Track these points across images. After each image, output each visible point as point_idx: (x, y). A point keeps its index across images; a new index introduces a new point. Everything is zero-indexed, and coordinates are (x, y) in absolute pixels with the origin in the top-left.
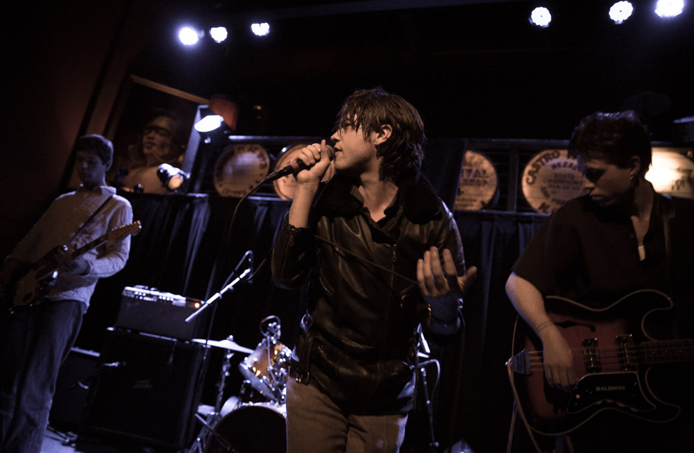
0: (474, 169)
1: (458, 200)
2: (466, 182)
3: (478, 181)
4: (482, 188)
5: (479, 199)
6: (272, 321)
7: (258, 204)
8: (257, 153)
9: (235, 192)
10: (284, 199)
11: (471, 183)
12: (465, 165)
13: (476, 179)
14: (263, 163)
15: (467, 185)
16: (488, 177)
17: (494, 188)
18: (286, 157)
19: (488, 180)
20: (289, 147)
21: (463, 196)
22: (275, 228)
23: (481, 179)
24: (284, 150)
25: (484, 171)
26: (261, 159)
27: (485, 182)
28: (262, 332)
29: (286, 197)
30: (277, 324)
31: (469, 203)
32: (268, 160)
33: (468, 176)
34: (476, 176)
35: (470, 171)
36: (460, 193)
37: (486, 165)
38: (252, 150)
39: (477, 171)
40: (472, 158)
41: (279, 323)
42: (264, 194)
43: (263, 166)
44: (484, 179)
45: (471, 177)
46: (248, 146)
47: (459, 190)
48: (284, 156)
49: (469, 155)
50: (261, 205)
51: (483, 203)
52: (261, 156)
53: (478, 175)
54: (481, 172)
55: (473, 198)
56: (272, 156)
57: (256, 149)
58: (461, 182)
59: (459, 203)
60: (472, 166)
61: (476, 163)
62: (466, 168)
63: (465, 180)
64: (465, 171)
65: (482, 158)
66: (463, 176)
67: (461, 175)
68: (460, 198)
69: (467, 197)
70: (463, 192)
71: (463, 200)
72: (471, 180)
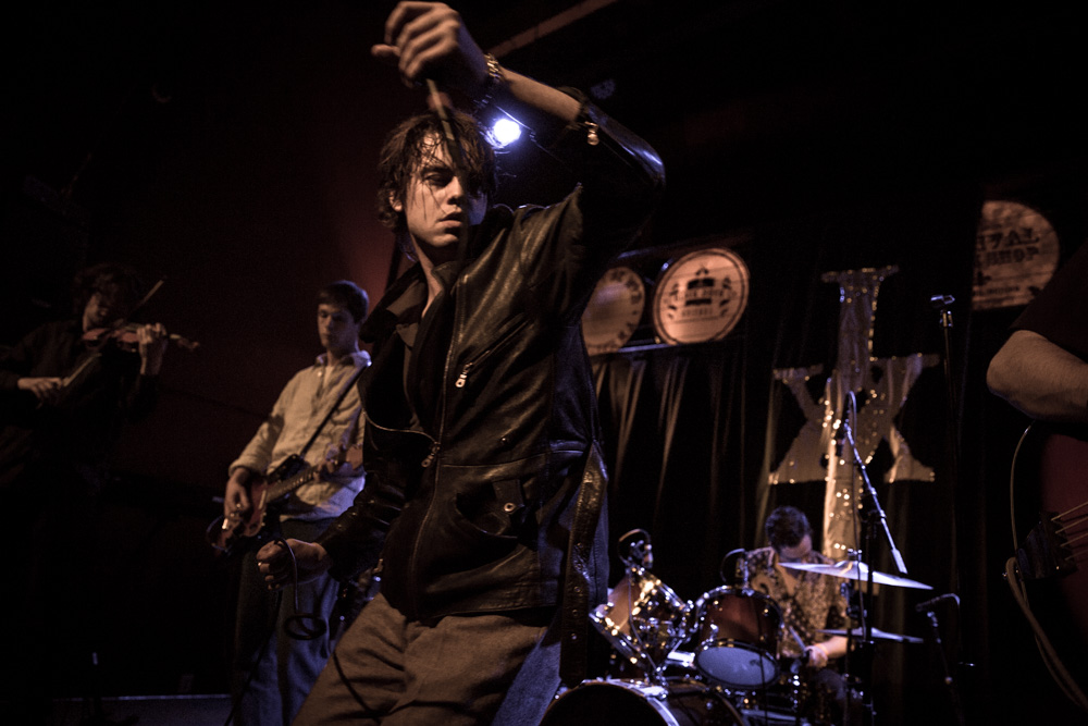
0: (1006, 232)
1: (981, 294)
2: (993, 259)
3: (1016, 251)
4: (1027, 264)
5: (1026, 283)
6: (635, 538)
7: (631, 358)
8: (625, 279)
9: (599, 347)
10: (672, 343)
11: (1001, 257)
12: (986, 228)
13: (1013, 248)
14: (636, 293)
15: (996, 262)
16: (1037, 240)
17: (1054, 258)
18: (669, 278)
19: (1038, 245)
20: (670, 261)
21: (990, 285)
22: (662, 390)
23: (1023, 247)
24: (665, 266)
25: (1029, 231)
26: (632, 288)
27: (1033, 251)
28: (621, 558)
29: (674, 340)
30: (646, 543)
31: (1004, 295)
32: (641, 289)
33: (995, 247)
34: (1011, 243)
35: (997, 237)
36: (982, 280)
37: (1030, 218)
38: (616, 278)
39: (1013, 234)
40: (998, 212)
41: (649, 540)
42: (641, 341)
43: (635, 299)
44: (1031, 245)
45: (1001, 248)
47: (980, 274)
48: (666, 276)
49: (990, 208)
50: (636, 359)
51: (1033, 289)
52: (631, 284)
53: (1016, 241)
54: (1020, 232)
55: (1012, 283)
56: (648, 280)
57: (623, 273)
58: (982, 259)
59: (984, 298)
60: (999, 226)
61: (1008, 218)
62: (989, 232)
63: (989, 255)
64: (986, 239)
65: (1019, 207)
66: (984, 249)
67: (979, 246)
68: (985, 288)
69: (999, 285)
70: (989, 278)
71: (991, 291)
72: (1002, 253)
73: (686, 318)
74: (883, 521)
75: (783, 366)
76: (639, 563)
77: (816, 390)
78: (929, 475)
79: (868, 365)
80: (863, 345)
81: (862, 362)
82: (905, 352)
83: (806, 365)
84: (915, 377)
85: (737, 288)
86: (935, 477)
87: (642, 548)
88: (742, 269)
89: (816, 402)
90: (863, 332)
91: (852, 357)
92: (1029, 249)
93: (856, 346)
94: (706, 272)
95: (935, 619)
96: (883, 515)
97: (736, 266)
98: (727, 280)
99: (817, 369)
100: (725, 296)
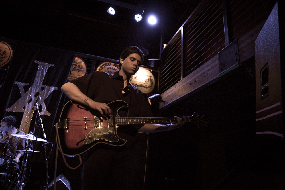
1: (70, 76)
2: (74, 70)
3: (79, 70)
4: (80, 73)
13: (78, 69)
17: (85, 73)
19: (83, 70)
21: (72, 75)
23: (80, 69)
25: (82, 66)
27: (82, 71)
33: (75, 67)
34: (78, 68)
35: (76, 65)
36: (71, 73)
37: (83, 64)
39: (79, 66)
40: (77, 60)
44: (81, 69)
45: (76, 68)
47: (71, 72)
49: (76, 58)
54: (80, 66)
58: (72, 69)
59: (70, 77)
60: (77, 63)
61: (79, 62)
62: (75, 64)
63: (73, 69)
64: (74, 65)
65: (81, 61)
66: (73, 67)
67: (72, 66)
68: (71, 75)
69: (74, 76)
70: (72, 73)
71: (72, 76)
72: (76, 69)
74: (43, 127)
75: (17, 81)
77: (26, 89)
78: (49, 114)
79: (41, 87)
80: (41, 80)
81: (40, 85)
82: (51, 85)
83: (25, 82)
84: (51, 92)
85: (8, 55)
86: (51, 115)
88: (11, 50)
89: (25, 92)
90: (42, 78)
91: (37, 83)
92: (81, 70)
93: (39, 81)
96: (43, 125)
97: (9, 49)
98: (5, 51)
99: (28, 84)
100: (3, 56)
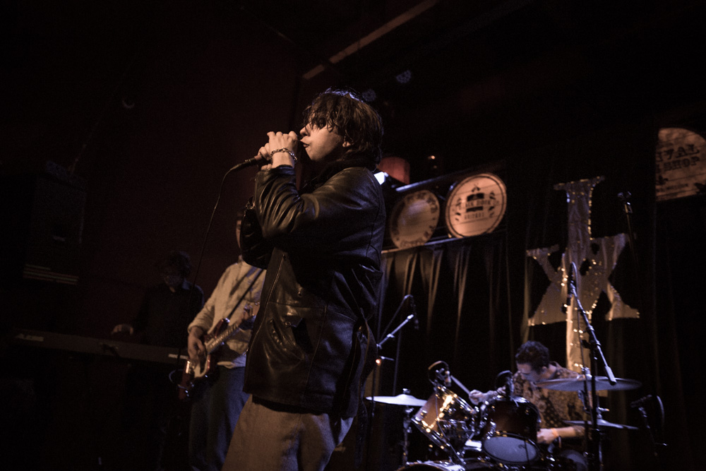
0: (676, 148)
1: (662, 190)
2: (669, 166)
3: (684, 160)
4: (692, 168)
5: (693, 181)
7: (433, 249)
8: (426, 198)
9: (412, 243)
10: (459, 237)
11: (674, 165)
12: (663, 146)
13: (681, 158)
14: (434, 206)
15: (671, 168)
16: (698, 152)
18: (455, 195)
19: (698, 155)
20: (454, 184)
21: (669, 184)
22: (454, 269)
23: (688, 157)
24: (452, 187)
25: (691, 147)
26: (431, 203)
27: (697, 159)
28: (430, 380)
29: (461, 235)
30: (446, 370)
31: (678, 190)
32: (437, 203)
33: (670, 158)
34: (680, 155)
35: (670, 152)
36: (662, 181)
37: (692, 138)
38: (420, 197)
39: (681, 149)
40: (669, 135)
41: (448, 368)
42: (438, 238)
43: (433, 210)
44: (694, 155)
45: (673, 159)
46: (417, 193)
47: (661, 177)
48: (453, 194)
49: (664, 133)
50: (436, 249)
51: (697, 185)
52: (430, 200)
53: (683, 154)
54: (686, 148)
55: (683, 182)
56: (441, 197)
57: (424, 194)
58: (661, 167)
59: (664, 193)
60: (671, 144)
61: (677, 139)
62: (665, 149)
63: (665, 164)
64: (663, 154)
65: (683, 131)
66: (662, 160)
67: (658, 159)
68: (664, 187)
69: (673, 184)
70: (667, 180)
71: (668, 188)
72: (674, 162)
73: (468, 220)
75: (532, 247)
76: (442, 383)
77: (555, 261)
78: (636, 314)
79: (589, 244)
80: (584, 230)
81: (584, 241)
82: (613, 233)
83: (548, 245)
84: (621, 249)
85: (499, 198)
86: (639, 315)
87: (443, 373)
88: (502, 186)
89: (556, 270)
90: (584, 222)
91: (578, 239)
92: (693, 158)
93: (580, 231)
94: (478, 189)
95: (644, 412)
96: (598, 343)
97: (498, 184)
98: (492, 193)
99: (555, 248)
100: (492, 204)
